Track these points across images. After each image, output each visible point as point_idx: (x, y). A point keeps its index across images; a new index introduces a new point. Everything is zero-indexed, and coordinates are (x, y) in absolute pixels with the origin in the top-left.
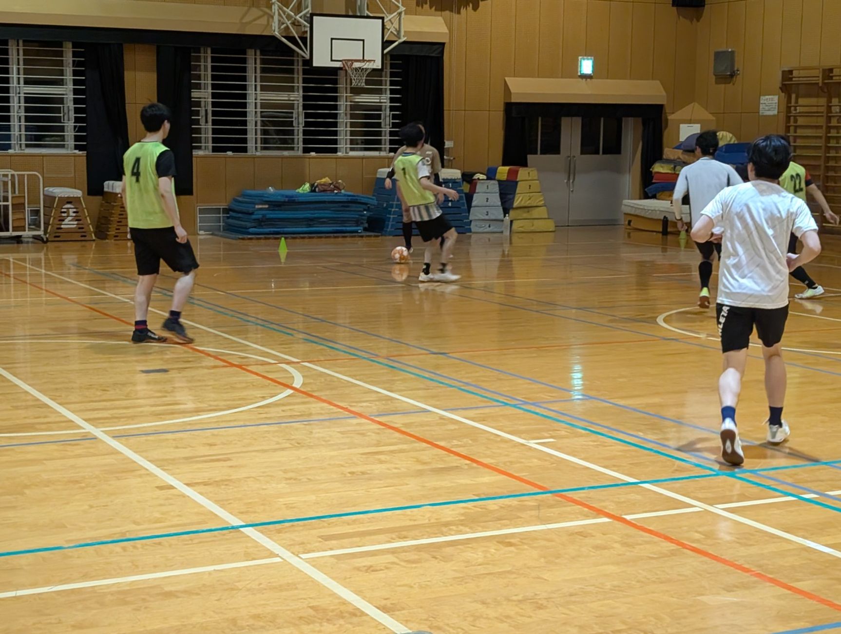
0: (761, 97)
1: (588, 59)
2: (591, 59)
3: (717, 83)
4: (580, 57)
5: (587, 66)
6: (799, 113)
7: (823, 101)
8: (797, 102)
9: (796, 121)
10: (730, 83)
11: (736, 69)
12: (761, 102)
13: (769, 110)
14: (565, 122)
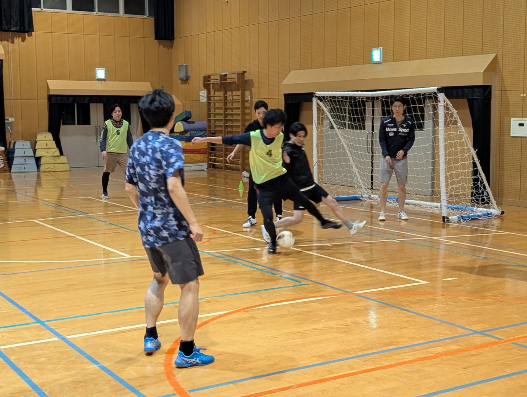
0: (200, 92)
1: (101, 69)
2: (104, 69)
3: (182, 83)
4: (96, 69)
5: (101, 73)
6: (216, 100)
7: (222, 93)
8: (214, 94)
9: (215, 105)
10: (186, 84)
11: (189, 75)
12: (200, 94)
13: (204, 99)
14: (93, 106)
